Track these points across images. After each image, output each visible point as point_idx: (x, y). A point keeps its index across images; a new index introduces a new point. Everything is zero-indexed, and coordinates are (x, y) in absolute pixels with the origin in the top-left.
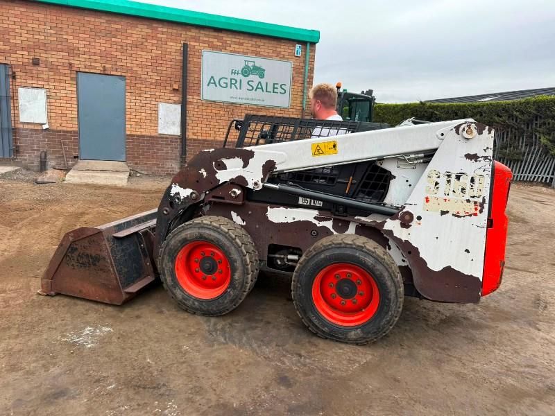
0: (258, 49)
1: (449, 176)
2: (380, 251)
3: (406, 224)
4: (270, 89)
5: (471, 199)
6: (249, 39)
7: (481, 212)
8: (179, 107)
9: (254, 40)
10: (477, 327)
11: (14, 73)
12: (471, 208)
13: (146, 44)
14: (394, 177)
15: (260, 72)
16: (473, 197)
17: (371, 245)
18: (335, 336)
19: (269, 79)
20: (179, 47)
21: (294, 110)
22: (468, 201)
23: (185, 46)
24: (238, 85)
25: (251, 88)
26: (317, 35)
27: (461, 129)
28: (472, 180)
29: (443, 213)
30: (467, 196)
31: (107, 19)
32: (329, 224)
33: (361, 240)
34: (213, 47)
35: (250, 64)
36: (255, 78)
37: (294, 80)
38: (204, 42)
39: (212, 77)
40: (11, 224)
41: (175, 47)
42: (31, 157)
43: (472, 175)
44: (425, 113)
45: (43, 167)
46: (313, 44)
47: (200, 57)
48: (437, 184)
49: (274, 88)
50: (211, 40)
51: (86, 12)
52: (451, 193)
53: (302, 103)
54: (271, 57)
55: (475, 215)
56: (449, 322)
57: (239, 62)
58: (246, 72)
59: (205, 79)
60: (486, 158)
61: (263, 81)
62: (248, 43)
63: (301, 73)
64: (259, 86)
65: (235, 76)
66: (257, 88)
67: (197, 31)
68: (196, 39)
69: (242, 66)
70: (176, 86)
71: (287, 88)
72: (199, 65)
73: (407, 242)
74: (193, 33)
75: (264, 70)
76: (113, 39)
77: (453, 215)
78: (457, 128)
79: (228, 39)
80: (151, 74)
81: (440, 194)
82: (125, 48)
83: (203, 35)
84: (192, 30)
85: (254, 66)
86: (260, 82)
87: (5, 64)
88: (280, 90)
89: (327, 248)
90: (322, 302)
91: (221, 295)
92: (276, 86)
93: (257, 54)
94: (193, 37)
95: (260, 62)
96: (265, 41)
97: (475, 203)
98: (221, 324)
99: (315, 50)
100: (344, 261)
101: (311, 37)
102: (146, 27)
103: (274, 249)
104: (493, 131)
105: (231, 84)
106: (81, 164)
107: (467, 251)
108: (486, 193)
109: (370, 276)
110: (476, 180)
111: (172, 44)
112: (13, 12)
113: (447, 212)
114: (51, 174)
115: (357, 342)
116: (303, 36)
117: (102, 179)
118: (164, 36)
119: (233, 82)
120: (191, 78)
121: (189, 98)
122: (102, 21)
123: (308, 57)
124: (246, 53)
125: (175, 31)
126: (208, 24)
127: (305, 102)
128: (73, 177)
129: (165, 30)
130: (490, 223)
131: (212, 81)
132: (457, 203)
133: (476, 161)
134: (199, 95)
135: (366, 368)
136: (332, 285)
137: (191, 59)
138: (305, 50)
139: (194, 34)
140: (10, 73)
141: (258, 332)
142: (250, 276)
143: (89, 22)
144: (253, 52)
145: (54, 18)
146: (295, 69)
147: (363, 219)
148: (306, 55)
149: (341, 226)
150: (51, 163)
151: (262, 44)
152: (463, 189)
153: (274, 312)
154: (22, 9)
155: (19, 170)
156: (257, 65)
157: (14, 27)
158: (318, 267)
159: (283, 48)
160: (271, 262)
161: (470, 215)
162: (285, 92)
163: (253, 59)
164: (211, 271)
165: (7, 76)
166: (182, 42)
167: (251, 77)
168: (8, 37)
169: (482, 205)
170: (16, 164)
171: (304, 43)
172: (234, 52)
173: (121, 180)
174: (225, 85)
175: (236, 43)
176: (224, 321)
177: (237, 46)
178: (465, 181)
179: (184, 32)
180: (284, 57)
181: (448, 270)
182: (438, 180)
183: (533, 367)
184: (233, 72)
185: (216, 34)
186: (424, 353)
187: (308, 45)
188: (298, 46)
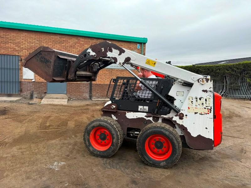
1: (197, 99)
2: (171, 129)
3: (181, 118)
5: (206, 107)
6: (118, 42)
7: (210, 112)
9: (120, 43)
10: (215, 161)
11: (21, 59)
12: (206, 111)
13: (75, 46)
14: (176, 99)
16: (207, 107)
17: (168, 126)
18: (155, 165)
22: (205, 108)
26: (146, 40)
27: (200, 80)
28: (206, 100)
29: (196, 113)
30: (204, 107)
31: (59, 36)
32: (151, 119)
33: (164, 125)
40: (21, 122)
42: (27, 93)
43: (206, 98)
44: (195, 70)
45: (31, 97)
46: (145, 43)
48: (192, 102)
51: (51, 34)
52: (198, 105)
55: (208, 114)
56: (203, 159)
60: (210, 91)
67: (96, 40)
73: (182, 125)
76: (62, 44)
77: (200, 114)
78: (198, 80)
81: (194, 105)
82: (67, 47)
84: (94, 40)
87: (18, 56)
89: (150, 128)
90: (149, 151)
91: (108, 149)
96: (124, 43)
97: (208, 109)
98: (108, 161)
99: (145, 46)
100: (157, 133)
101: (144, 41)
102: (75, 39)
103: (129, 129)
104: (212, 81)
106: (48, 95)
107: (206, 128)
108: (212, 105)
109: (168, 139)
110: (207, 100)
112: (22, 35)
113: (197, 113)
114: (35, 100)
115: (164, 167)
116: (140, 40)
117: (56, 102)
118: (83, 43)
122: (58, 37)
123: (142, 49)
125: (87, 40)
126: (101, 37)
128: (44, 101)
129: (83, 40)
130: (215, 117)
132: (201, 109)
133: (207, 93)
135: (168, 177)
136: (153, 143)
138: (141, 46)
139: (95, 41)
140: (20, 59)
141: (124, 164)
142: (120, 141)
143: (53, 38)
145: (39, 37)
147: (165, 116)
148: (141, 48)
149: (156, 119)
150: (35, 95)
151: (123, 44)
152: (202, 104)
153: (130, 156)
154: (26, 34)
155: (22, 99)
157: (22, 41)
158: (147, 136)
159: (132, 46)
160: (128, 135)
161: (206, 114)
164: (104, 139)
165: (19, 60)
166: (90, 45)
168: (20, 45)
169: (210, 110)
170: (21, 96)
171: (141, 43)
173: (64, 102)
176: (110, 159)
178: (203, 100)
179: (91, 41)
180: (132, 49)
181: (199, 136)
182: (192, 100)
183: (237, 177)
186: (191, 171)
187: (143, 44)
188: (138, 45)
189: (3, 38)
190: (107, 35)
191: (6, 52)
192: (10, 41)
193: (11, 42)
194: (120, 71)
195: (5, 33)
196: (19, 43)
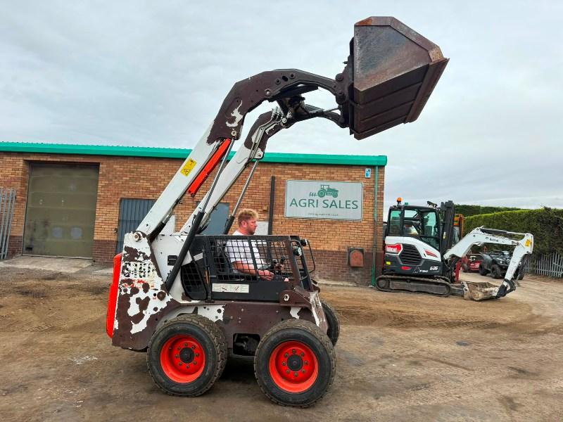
0: (333, 175)
4: (343, 205)
6: (325, 168)
8: (267, 224)
9: (329, 168)
15: (334, 193)
19: (341, 197)
20: (269, 179)
21: (366, 222)
23: (273, 178)
24: (315, 204)
25: (326, 206)
26: (385, 160)
34: (295, 177)
35: (326, 188)
36: (329, 198)
37: (365, 197)
38: (288, 174)
39: (294, 199)
41: (266, 179)
46: (382, 167)
47: (285, 185)
49: (346, 204)
50: (293, 172)
53: (373, 215)
54: (344, 180)
57: (315, 186)
58: (322, 193)
59: (288, 201)
61: (337, 200)
62: (323, 171)
63: (372, 191)
64: (334, 204)
65: (311, 197)
66: (331, 205)
67: (283, 167)
68: (283, 173)
69: (319, 189)
70: (265, 208)
71: (359, 204)
72: (284, 191)
74: (280, 168)
75: (337, 191)
79: (306, 169)
80: (247, 200)
83: (287, 169)
85: (329, 189)
86: (334, 201)
88: (352, 206)
92: (348, 203)
93: (332, 179)
94: (279, 171)
95: (333, 185)
96: (336, 169)
99: (384, 172)
101: (378, 161)
105: (309, 204)
111: (264, 177)
112: (161, 166)
116: (371, 161)
118: (258, 173)
119: (311, 202)
120: (277, 202)
121: (275, 216)
123: (377, 178)
124: (322, 179)
125: (266, 168)
126: (290, 161)
127: (376, 215)
131: (294, 202)
134: (283, 213)
137: (278, 187)
138: (374, 173)
144: (327, 178)
146: (365, 188)
148: (375, 176)
156: (331, 187)
157: (160, 175)
159: (354, 173)
162: (357, 207)
163: (328, 184)
166: (271, 176)
167: (326, 197)
168: (156, 182)
171: (373, 167)
172: (312, 179)
174: (304, 205)
175: (313, 172)
177: (315, 175)
180: (355, 179)
184: (312, 194)
185: (298, 167)
187: (377, 168)
188: (367, 170)
189: (133, 172)
190: (301, 157)
191: (135, 196)
192: (142, 177)
193: (143, 179)
194: (329, 223)
195: (136, 165)
196: (156, 179)
